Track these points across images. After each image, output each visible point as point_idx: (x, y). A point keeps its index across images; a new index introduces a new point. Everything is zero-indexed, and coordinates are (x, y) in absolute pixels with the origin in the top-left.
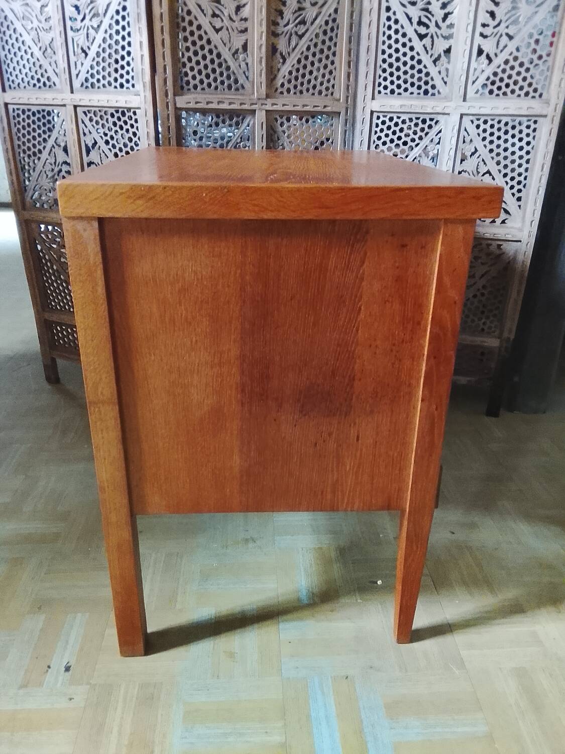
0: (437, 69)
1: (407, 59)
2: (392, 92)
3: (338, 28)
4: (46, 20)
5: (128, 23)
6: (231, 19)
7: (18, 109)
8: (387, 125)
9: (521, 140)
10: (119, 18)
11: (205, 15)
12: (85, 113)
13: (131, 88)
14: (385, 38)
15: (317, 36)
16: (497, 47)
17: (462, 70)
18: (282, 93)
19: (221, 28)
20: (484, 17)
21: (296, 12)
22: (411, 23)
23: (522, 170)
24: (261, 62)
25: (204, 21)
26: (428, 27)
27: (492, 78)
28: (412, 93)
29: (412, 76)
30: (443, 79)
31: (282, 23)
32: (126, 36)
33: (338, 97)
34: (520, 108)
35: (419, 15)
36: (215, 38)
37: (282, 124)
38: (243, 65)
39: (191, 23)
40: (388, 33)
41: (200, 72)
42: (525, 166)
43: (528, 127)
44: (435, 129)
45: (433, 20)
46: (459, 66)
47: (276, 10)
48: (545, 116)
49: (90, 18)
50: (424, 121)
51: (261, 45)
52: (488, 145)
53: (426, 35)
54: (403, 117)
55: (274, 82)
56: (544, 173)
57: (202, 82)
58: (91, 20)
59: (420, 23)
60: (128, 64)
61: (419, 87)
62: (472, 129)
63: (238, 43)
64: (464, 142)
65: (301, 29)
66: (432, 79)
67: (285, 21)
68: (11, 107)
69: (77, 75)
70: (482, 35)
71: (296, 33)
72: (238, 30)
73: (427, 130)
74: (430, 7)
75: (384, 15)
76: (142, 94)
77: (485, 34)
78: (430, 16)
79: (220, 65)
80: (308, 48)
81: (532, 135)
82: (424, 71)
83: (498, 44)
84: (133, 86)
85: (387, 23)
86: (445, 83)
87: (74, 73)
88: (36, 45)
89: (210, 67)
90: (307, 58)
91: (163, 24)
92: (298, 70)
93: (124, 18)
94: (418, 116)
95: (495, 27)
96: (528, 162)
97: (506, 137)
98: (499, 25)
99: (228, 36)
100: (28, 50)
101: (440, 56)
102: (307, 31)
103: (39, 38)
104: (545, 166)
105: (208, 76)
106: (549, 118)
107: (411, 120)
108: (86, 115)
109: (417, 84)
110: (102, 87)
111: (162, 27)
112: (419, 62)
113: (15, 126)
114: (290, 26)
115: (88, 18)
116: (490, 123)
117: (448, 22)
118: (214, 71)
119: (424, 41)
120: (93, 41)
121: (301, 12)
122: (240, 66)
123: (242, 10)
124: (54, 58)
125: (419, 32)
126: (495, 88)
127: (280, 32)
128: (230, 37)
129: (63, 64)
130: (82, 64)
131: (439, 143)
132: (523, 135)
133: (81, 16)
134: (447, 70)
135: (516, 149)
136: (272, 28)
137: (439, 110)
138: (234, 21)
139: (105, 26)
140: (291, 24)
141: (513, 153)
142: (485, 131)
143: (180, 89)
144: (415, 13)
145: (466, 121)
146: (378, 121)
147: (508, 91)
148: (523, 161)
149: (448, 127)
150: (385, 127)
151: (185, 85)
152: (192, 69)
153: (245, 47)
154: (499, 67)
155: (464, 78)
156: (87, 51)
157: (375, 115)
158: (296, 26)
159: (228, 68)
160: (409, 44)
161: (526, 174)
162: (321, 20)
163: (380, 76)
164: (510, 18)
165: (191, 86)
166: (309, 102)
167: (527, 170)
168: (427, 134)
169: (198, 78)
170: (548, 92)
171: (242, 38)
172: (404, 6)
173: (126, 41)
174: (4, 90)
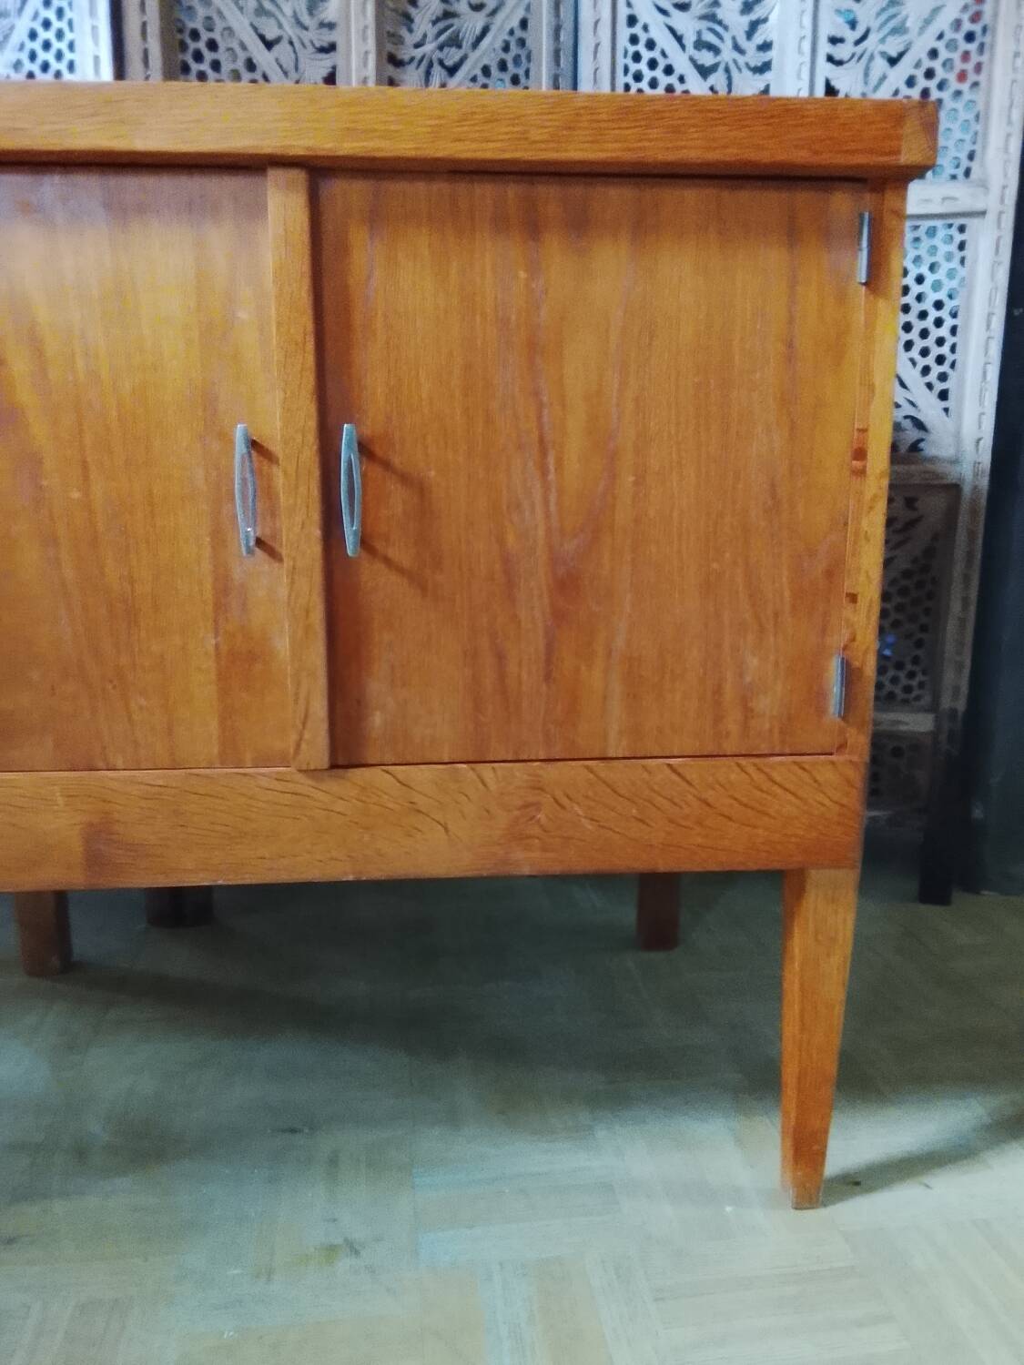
3: (529, 58)
5: (70, 23)
6: (299, 22)
9: (934, 267)
10: (51, 14)
11: (241, 9)
14: (629, 79)
15: (486, 71)
16: (866, 83)
19: (278, 40)
20: (831, 24)
21: (439, 19)
22: (683, 47)
25: (239, 21)
26: (716, 50)
31: (410, 39)
32: (66, 51)
34: (927, 201)
35: (698, 29)
36: (265, 59)
39: (209, 24)
40: (634, 67)
42: (949, 322)
43: (948, 240)
45: (727, 37)
47: (396, 12)
48: (983, 213)
51: (366, 79)
53: (714, 68)
56: (992, 334)
59: (700, 44)
63: (315, 72)
65: (452, 56)
67: (417, 37)
70: (830, 59)
71: (441, 63)
72: (315, 47)
74: (720, 14)
75: (624, 33)
77: (837, 57)
78: (718, 28)
81: (957, 256)
83: (866, 74)
85: (632, 49)
91: (145, 18)
93: (60, 13)
95: (858, 42)
96: (954, 314)
98: (864, 37)
99: (293, 56)
102: (463, 60)
104: (994, 318)
106: (991, 216)
111: (144, 25)
114: (429, 48)
117: (759, 38)
119: (712, 79)
121: (450, 21)
123: (323, 6)
125: (700, 62)
127: (406, 58)
128: (297, 59)
132: (939, 257)
136: (388, 46)
138: (306, 29)
139: (20, 34)
140: (432, 42)
144: (688, 25)
148: (944, 313)
153: (330, 82)
158: (441, 48)
160: (679, 88)
161: (954, 340)
162: (494, 40)
164: (886, 22)
170: (982, 165)
171: (323, 63)
172: (664, 12)
173: (65, 61)
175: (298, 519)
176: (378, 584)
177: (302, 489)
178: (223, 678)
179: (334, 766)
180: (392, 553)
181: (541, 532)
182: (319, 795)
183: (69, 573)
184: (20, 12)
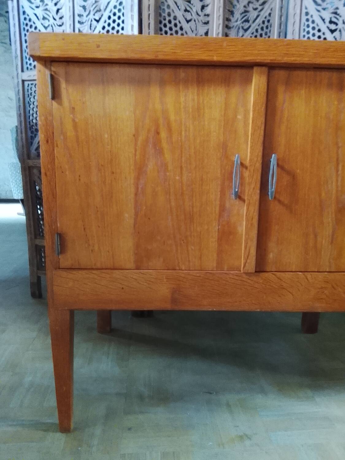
3: (271, 26)
4: (60, 18)
6: (198, 14)
7: (32, 84)
10: (116, 11)
11: (179, 10)
14: (305, 33)
15: (257, 31)
19: (190, 20)
21: (243, 13)
22: (325, 22)
25: (179, 14)
26: (337, 24)
31: (233, 20)
32: (121, 23)
35: (330, 17)
36: (186, 26)
39: (169, 14)
40: (307, 29)
45: (341, 19)
47: (229, 10)
49: (93, 13)
51: (219, 33)
53: (335, 30)
58: (94, 15)
59: (331, 22)
63: (202, 31)
65: (246, 25)
67: (235, 19)
68: (26, 83)
71: (243, 27)
72: (203, 22)
74: (338, 12)
75: (304, 18)
85: (307, 23)
91: (150, 12)
93: (119, 10)
99: (195, 26)
102: (250, 27)
111: (149, 15)
113: (28, 96)
114: (239, 22)
115: (92, 13)
119: (335, 34)
120: (95, 29)
121: (246, 14)
123: (205, 8)
125: (330, 28)
127: (231, 26)
133: (87, 13)
136: (226, 23)
138: (200, 16)
139: (105, 17)
140: (239, 21)
144: (327, 15)
153: (207, 34)
158: (243, 23)
160: (323, 37)
162: (260, 20)
171: (204, 28)
172: (319, 11)
173: (121, 27)
174: (22, 71)
175: (252, 186)
176: (276, 209)
177: (255, 177)
178: (220, 239)
179: (256, 272)
180: (282, 199)
181: (334, 191)
182: (249, 281)
183: (173, 204)
184: (105, 10)
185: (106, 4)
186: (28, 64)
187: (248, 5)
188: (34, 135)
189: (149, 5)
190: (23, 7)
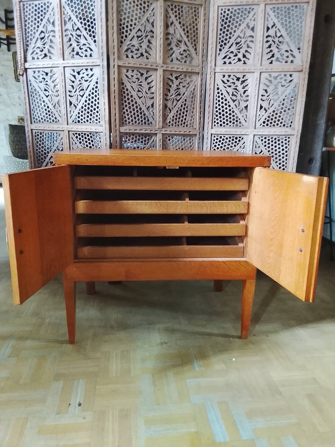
0: (242, 115)
1: (228, 110)
2: (221, 125)
3: (195, 97)
4: (56, 91)
5: (98, 94)
6: (146, 93)
7: (38, 132)
8: (219, 140)
9: (282, 146)
10: (94, 91)
11: (134, 91)
12: (74, 134)
13: (98, 123)
14: (217, 101)
16: (269, 105)
17: (254, 115)
18: (169, 126)
19: (142, 97)
20: (262, 92)
21: (176, 90)
22: (229, 95)
23: (284, 160)
24: (160, 112)
25: (134, 94)
26: (237, 97)
27: (268, 119)
28: (230, 126)
29: (230, 118)
30: (244, 119)
31: (169, 95)
32: (97, 100)
33: (195, 128)
34: (281, 132)
35: (232, 91)
36: (139, 101)
37: (169, 140)
38: (152, 113)
39: (128, 94)
40: (218, 99)
41: (131, 116)
42: (285, 158)
43: (286, 140)
44: (242, 142)
45: (239, 93)
46: (252, 113)
47: (167, 89)
48: (293, 135)
50: (236, 138)
51: (160, 104)
52: (267, 148)
53: (236, 100)
54: (226, 136)
55: (166, 121)
56: (295, 161)
57: (132, 120)
58: (79, 92)
59: (233, 95)
60: (97, 112)
61: (234, 123)
62: (259, 141)
63: (149, 103)
64: (256, 147)
65: (178, 97)
66: (239, 119)
67: (171, 94)
68: (34, 131)
69: (71, 117)
70: (261, 100)
71: (176, 99)
72: (149, 98)
73: (238, 142)
74: (238, 89)
75: (216, 91)
76: (104, 126)
77: (263, 99)
78: (237, 92)
79: (141, 113)
80: (182, 106)
81: (288, 144)
82: (236, 116)
84: (99, 122)
85: (218, 95)
86: (246, 121)
87: (69, 116)
88: (50, 102)
89: (136, 114)
90: (181, 110)
91: (115, 95)
92: (177, 116)
93: (96, 92)
94: (233, 136)
95: (267, 96)
96: (286, 156)
97: (275, 145)
98: (269, 95)
99: (145, 100)
100: (46, 104)
101: (242, 109)
102: (181, 98)
103: (52, 99)
104: (295, 158)
105: (135, 118)
106: (295, 136)
107: (230, 138)
108: (74, 135)
109: (232, 121)
110: (83, 122)
111: (115, 96)
112: (233, 112)
113: (36, 140)
114: (173, 96)
115: (78, 91)
116: (267, 138)
117: (246, 94)
118: (138, 116)
119: (235, 102)
120: (80, 101)
121: (178, 90)
122: (150, 114)
123: (151, 89)
124: (59, 109)
125: (233, 99)
126: (269, 123)
127: (169, 99)
129: (63, 112)
130: (74, 112)
131: (244, 148)
132: (284, 144)
133: (75, 90)
134: (246, 115)
135: (281, 150)
136: (165, 97)
137: (243, 133)
138: (148, 94)
139: (87, 94)
141: (279, 152)
142: (265, 142)
143: (122, 124)
144: (230, 90)
145: (256, 138)
146: (214, 138)
147: (275, 124)
148: (284, 156)
149: (248, 141)
150: (218, 141)
151: (124, 122)
152: (128, 115)
153: (152, 105)
154: (270, 114)
155: (254, 119)
156: (77, 106)
157: (213, 135)
158: (176, 96)
159: (145, 115)
160: (228, 104)
161: (286, 161)
162: (187, 93)
163: (215, 118)
164: (274, 92)
165: (127, 123)
166: (182, 130)
167: (286, 159)
168: (238, 144)
169: (131, 119)
170: (294, 124)
171: (151, 101)
172: (225, 87)
173: (97, 102)
174: (31, 123)
184: (87, 90)
185: (87, 86)
186: (35, 119)
187: (179, 84)
188: (40, 166)
189: (115, 90)
190: (30, 81)
